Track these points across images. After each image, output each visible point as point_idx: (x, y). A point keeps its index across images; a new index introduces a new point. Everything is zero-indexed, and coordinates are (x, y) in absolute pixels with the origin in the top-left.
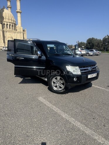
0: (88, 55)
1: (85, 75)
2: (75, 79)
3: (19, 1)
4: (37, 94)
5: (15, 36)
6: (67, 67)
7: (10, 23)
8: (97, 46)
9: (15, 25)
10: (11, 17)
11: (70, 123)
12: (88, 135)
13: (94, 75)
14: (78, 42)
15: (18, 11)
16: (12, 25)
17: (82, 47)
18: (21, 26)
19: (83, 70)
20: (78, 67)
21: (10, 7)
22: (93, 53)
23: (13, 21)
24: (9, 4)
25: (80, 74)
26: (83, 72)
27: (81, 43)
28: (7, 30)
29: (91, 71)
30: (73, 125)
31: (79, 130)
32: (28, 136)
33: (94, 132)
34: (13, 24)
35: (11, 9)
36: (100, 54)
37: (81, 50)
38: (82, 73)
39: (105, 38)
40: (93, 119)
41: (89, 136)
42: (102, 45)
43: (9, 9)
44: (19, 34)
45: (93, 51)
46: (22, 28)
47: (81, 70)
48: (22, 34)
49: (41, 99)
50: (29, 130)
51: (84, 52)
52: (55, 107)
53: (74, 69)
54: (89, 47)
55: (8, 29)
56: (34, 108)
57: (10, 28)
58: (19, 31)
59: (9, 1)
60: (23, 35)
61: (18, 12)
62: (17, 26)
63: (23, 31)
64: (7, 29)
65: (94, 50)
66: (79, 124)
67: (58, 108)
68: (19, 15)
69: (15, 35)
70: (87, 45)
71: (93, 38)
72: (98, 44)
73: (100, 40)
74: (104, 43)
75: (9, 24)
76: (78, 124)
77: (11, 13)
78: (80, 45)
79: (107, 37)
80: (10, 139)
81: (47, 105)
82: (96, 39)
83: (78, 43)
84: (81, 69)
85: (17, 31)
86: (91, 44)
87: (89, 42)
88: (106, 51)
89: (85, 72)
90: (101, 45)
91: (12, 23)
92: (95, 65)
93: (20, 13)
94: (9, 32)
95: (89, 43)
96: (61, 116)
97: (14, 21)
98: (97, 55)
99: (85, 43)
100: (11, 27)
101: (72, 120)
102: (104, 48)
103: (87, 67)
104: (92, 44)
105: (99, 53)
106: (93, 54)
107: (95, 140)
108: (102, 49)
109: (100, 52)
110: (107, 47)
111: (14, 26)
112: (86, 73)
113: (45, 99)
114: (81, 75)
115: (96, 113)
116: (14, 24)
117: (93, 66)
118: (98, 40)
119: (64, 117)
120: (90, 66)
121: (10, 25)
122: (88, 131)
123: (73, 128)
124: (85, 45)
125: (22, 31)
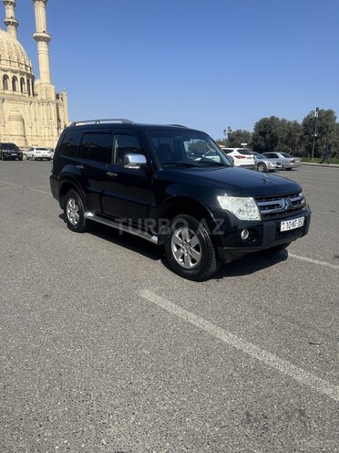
0: (261, 168)
1: (273, 223)
2: (244, 235)
3: (41, 4)
4: (134, 281)
5: (33, 113)
6: (219, 198)
7: (16, 72)
8: (286, 143)
9: (32, 78)
10: (18, 55)
11: (248, 357)
12: (304, 384)
13: (297, 223)
14: (227, 132)
15: (38, 34)
16: (22, 80)
17: (242, 147)
18: (51, 84)
19: (265, 206)
20: (251, 198)
21: (13, 24)
22: (278, 164)
23: (24, 66)
24: (10, 12)
25: (259, 219)
26: (267, 215)
27: (239, 134)
28: (5, 96)
29: (288, 211)
30: (257, 361)
31: (275, 373)
32: (135, 394)
33: (320, 376)
34: (25, 77)
35: (16, 30)
36: (297, 166)
37: (239, 154)
38: (262, 215)
39: (309, 116)
40: (311, 343)
41: (307, 388)
42: (301, 138)
43: (12, 29)
44: (43, 109)
45: (277, 157)
46: (53, 87)
47: (261, 208)
48: (53, 108)
49: (148, 294)
50: (135, 378)
51: (249, 160)
52: (195, 316)
53: (242, 206)
54: (263, 144)
55: (9, 91)
56: (135, 321)
57: (14, 89)
58: (44, 97)
59: (12, 3)
60: (58, 108)
61: (38, 39)
62: (36, 83)
63: (57, 97)
64: (7, 92)
65: (279, 154)
66: (273, 358)
67: (204, 317)
68: (42, 47)
69: (32, 109)
70: (255, 140)
71: (273, 118)
72: (290, 135)
73: (295, 124)
74: (306, 134)
75: (10, 75)
76: (270, 359)
77: (17, 42)
78: (234, 140)
79: (316, 115)
80: (85, 403)
81: (170, 310)
82: (284, 121)
83: (229, 134)
84: (260, 204)
85: (39, 98)
86: (268, 137)
87: (263, 129)
88: (315, 156)
89: (271, 214)
90: (297, 139)
91: (22, 73)
92: (297, 195)
93: (47, 40)
94: (11, 100)
95: (263, 134)
96: (219, 339)
97: (26, 66)
98: (289, 169)
99: (249, 133)
100: (18, 84)
101: (250, 348)
102: (309, 149)
103: (277, 198)
104: (272, 136)
105: (293, 161)
106: (276, 165)
107: (324, 396)
108: (302, 150)
109: (298, 160)
110: (317, 145)
111: (28, 81)
112: (274, 217)
113: (161, 295)
114: (262, 221)
115: (315, 328)
116: (28, 75)
117: (292, 196)
118: (290, 123)
119: (226, 340)
120: (285, 197)
121: (14, 79)
122: (302, 376)
123: (259, 370)
124: (251, 141)
125: (54, 98)
